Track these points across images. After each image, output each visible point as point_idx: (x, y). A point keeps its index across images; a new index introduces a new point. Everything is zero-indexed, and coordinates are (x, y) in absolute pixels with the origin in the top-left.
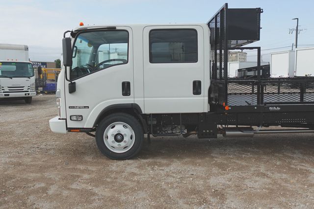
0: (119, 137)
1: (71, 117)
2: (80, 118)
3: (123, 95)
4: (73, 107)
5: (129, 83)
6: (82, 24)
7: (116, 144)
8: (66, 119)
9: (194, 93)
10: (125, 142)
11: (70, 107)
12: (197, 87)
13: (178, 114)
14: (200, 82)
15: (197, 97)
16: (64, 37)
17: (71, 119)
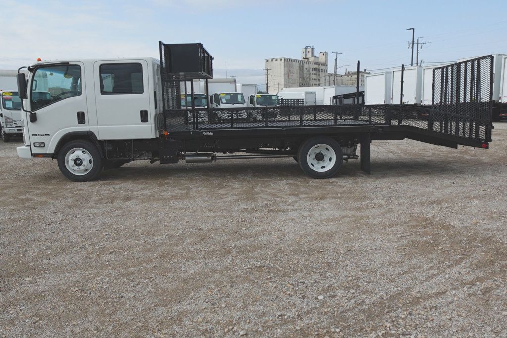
0: (78, 161)
1: (34, 144)
2: (42, 145)
3: (79, 123)
4: (36, 135)
5: (83, 113)
6: (39, 60)
7: (76, 168)
8: (30, 146)
9: (142, 121)
10: (84, 165)
11: (33, 135)
12: (144, 116)
13: (130, 141)
14: (146, 111)
15: (145, 125)
16: (19, 72)
17: (34, 146)
